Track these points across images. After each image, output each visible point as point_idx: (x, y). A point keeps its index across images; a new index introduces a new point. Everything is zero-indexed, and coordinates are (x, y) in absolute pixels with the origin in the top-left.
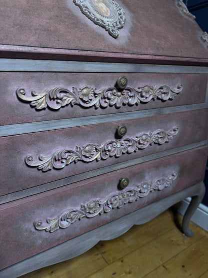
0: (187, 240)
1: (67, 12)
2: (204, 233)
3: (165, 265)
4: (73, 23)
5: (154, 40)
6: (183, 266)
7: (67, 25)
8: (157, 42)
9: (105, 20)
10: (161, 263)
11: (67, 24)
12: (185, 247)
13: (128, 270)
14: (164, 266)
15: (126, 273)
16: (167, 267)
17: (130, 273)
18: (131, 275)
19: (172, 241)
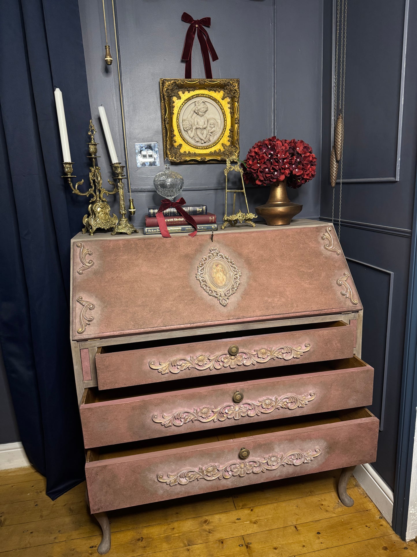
0: (341, 509)
1: (189, 290)
2: (370, 506)
3: (297, 526)
4: (192, 299)
5: (266, 298)
6: (319, 533)
7: (186, 303)
8: (269, 301)
9: (218, 290)
10: (295, 523)
11: (186, 301)
12: (334, 515)
13: (254, 520)
14: (295, 527)
15: (251, 522)
16: (298, 528)
17: (255, 523)
18: (255, 525)
19: (322, 505)
